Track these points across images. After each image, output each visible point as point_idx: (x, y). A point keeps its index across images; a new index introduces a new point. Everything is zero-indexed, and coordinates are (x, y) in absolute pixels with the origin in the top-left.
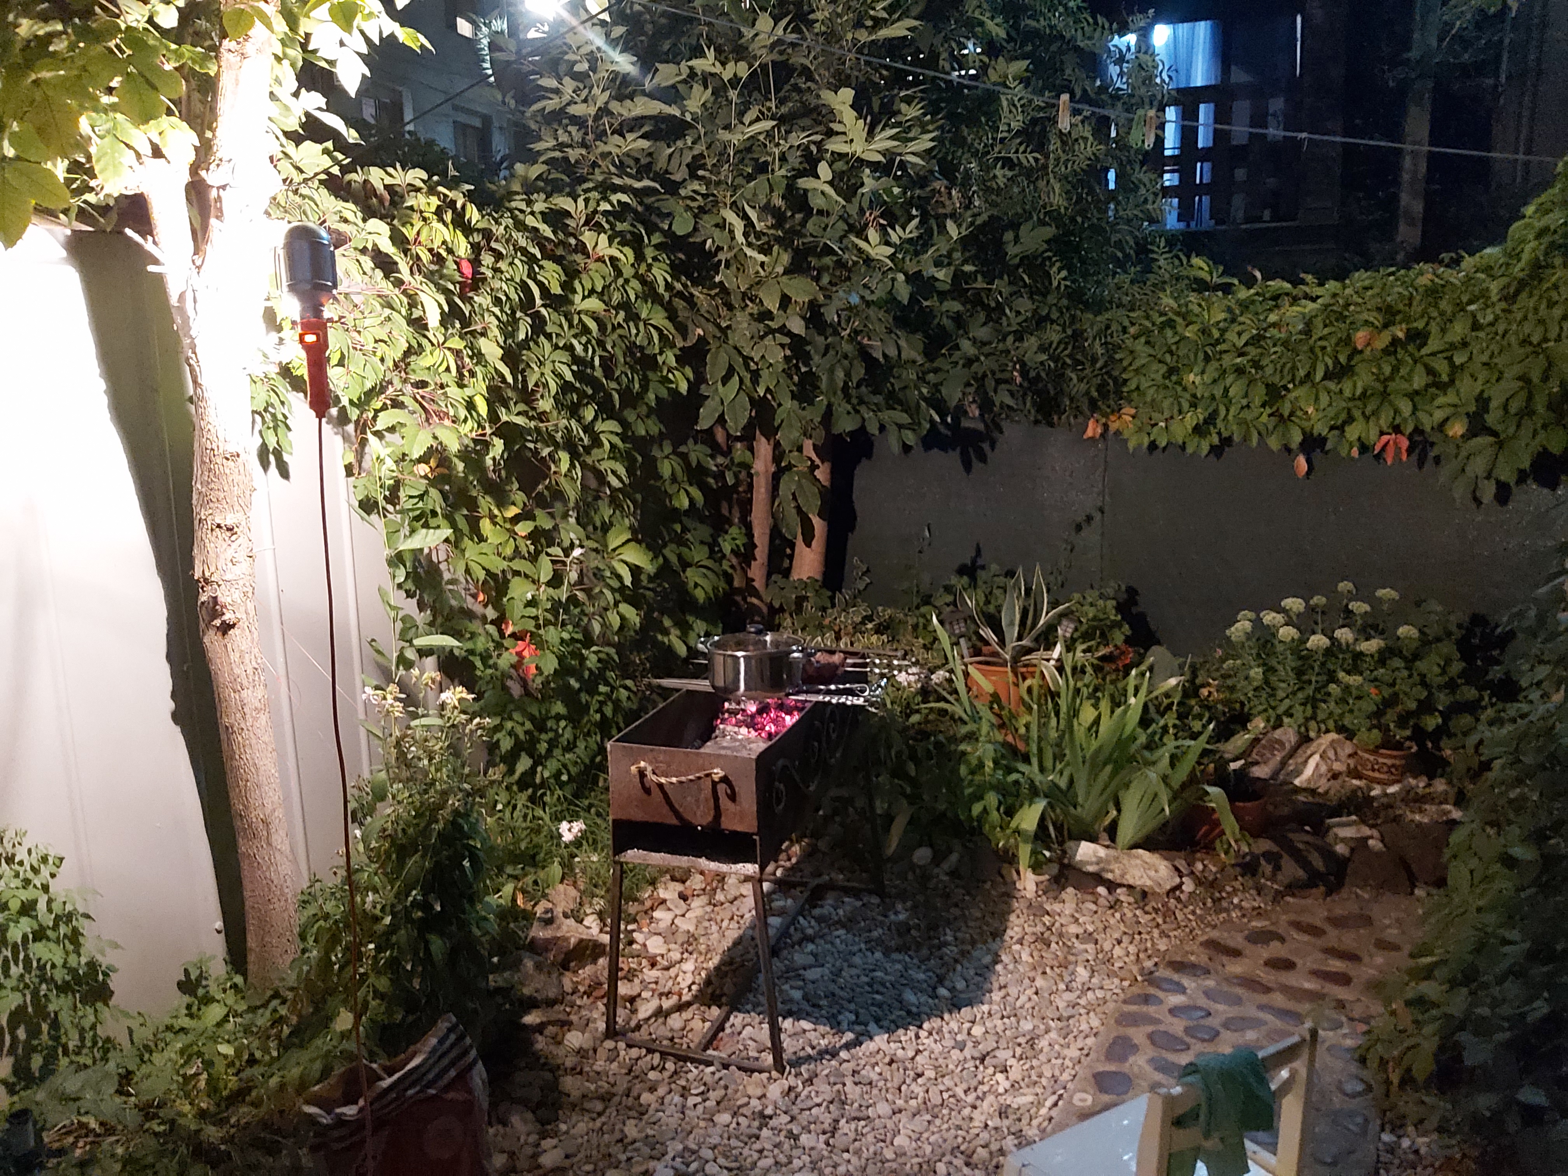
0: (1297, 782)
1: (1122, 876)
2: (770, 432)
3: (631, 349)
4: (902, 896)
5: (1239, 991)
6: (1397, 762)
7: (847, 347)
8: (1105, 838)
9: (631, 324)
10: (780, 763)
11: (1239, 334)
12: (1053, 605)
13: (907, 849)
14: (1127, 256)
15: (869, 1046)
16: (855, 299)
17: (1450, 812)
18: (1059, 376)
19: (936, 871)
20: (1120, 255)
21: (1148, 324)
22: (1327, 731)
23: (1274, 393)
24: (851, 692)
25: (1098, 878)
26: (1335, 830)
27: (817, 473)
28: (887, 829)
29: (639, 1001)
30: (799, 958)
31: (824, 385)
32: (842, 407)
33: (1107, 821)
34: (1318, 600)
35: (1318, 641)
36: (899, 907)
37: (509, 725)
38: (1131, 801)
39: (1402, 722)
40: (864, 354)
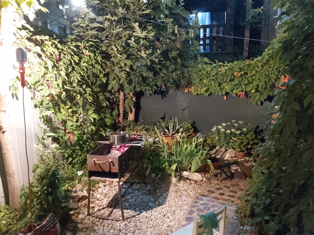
0: (225, 159)
1: (192, 178)
2: (123, 91)
3: (93, 74)
4: (149, 184)
5: (214, 200)
6: (243, 154)
7: (138, 74)
8: (189, 171)
9: (93, 69)
10: (124, 158)
11: (213, 73)
12: (179, 125)
13: (150, 174)
14: (192, 58)
15: (142, 214)
16: (139, 65)
17: (253, 164)
18: (180, 80)
19: (156, 178)
20: (191, 57)
21: (196, 71)
22: (230, 149)
23: (220, 84)
24: (138, 143)
25: (187, 179)
26: (232, 168)
27: (133, 99)
28: (146, 170)
29: (94, 208)
30: (128, 197)
31: (133, 81)
32: (137, 86)
33: (189, 167)
34: (228, 124)
35: (228, 131)
36: (149, 186)
37: (67, 151)
38: (194, 163)
39: (244, 146)
40: (142, 75)
